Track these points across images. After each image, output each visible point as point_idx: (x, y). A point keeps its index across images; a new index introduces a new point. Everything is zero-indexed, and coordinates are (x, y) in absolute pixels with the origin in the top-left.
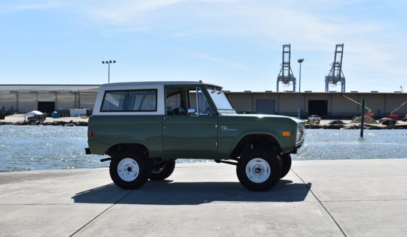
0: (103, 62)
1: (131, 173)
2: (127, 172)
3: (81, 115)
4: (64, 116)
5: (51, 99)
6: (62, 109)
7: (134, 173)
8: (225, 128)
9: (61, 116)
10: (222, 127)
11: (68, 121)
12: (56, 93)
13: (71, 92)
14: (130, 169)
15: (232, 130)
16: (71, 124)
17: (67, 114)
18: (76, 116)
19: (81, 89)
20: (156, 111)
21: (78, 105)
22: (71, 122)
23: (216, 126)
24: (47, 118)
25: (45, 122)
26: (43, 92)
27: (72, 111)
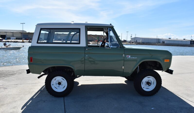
0: (21, 23)
1: (60, 86)
2: (58, 85)
3: (14, 39)
4: (9, 39)
5: (5, 34)
6: (8, 37)
7: (63, 86)
8: (130, 57)
9: (8, 39)
10: (127, 56)
11: (10, 41)
12: (6, 32)
13: (11, 32)
14: (60, 83)
15: (134, 58)
16: (11, 42)
17: (10, 39)
18: (13, 39)
19: (14, 31)
20: (79, 43)
21: (13, 36)
22: (11, 41)
23: (124, 55)
24: (3, 40)
25: (3, 41)
26: (2, 32)
27: (11, 38)
